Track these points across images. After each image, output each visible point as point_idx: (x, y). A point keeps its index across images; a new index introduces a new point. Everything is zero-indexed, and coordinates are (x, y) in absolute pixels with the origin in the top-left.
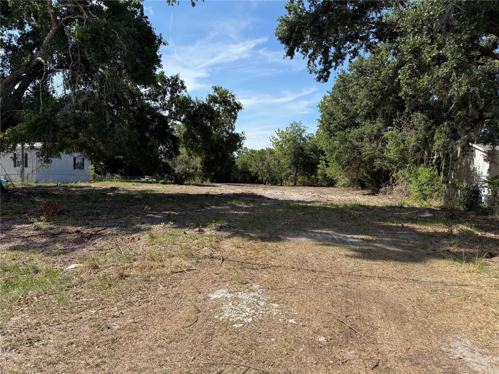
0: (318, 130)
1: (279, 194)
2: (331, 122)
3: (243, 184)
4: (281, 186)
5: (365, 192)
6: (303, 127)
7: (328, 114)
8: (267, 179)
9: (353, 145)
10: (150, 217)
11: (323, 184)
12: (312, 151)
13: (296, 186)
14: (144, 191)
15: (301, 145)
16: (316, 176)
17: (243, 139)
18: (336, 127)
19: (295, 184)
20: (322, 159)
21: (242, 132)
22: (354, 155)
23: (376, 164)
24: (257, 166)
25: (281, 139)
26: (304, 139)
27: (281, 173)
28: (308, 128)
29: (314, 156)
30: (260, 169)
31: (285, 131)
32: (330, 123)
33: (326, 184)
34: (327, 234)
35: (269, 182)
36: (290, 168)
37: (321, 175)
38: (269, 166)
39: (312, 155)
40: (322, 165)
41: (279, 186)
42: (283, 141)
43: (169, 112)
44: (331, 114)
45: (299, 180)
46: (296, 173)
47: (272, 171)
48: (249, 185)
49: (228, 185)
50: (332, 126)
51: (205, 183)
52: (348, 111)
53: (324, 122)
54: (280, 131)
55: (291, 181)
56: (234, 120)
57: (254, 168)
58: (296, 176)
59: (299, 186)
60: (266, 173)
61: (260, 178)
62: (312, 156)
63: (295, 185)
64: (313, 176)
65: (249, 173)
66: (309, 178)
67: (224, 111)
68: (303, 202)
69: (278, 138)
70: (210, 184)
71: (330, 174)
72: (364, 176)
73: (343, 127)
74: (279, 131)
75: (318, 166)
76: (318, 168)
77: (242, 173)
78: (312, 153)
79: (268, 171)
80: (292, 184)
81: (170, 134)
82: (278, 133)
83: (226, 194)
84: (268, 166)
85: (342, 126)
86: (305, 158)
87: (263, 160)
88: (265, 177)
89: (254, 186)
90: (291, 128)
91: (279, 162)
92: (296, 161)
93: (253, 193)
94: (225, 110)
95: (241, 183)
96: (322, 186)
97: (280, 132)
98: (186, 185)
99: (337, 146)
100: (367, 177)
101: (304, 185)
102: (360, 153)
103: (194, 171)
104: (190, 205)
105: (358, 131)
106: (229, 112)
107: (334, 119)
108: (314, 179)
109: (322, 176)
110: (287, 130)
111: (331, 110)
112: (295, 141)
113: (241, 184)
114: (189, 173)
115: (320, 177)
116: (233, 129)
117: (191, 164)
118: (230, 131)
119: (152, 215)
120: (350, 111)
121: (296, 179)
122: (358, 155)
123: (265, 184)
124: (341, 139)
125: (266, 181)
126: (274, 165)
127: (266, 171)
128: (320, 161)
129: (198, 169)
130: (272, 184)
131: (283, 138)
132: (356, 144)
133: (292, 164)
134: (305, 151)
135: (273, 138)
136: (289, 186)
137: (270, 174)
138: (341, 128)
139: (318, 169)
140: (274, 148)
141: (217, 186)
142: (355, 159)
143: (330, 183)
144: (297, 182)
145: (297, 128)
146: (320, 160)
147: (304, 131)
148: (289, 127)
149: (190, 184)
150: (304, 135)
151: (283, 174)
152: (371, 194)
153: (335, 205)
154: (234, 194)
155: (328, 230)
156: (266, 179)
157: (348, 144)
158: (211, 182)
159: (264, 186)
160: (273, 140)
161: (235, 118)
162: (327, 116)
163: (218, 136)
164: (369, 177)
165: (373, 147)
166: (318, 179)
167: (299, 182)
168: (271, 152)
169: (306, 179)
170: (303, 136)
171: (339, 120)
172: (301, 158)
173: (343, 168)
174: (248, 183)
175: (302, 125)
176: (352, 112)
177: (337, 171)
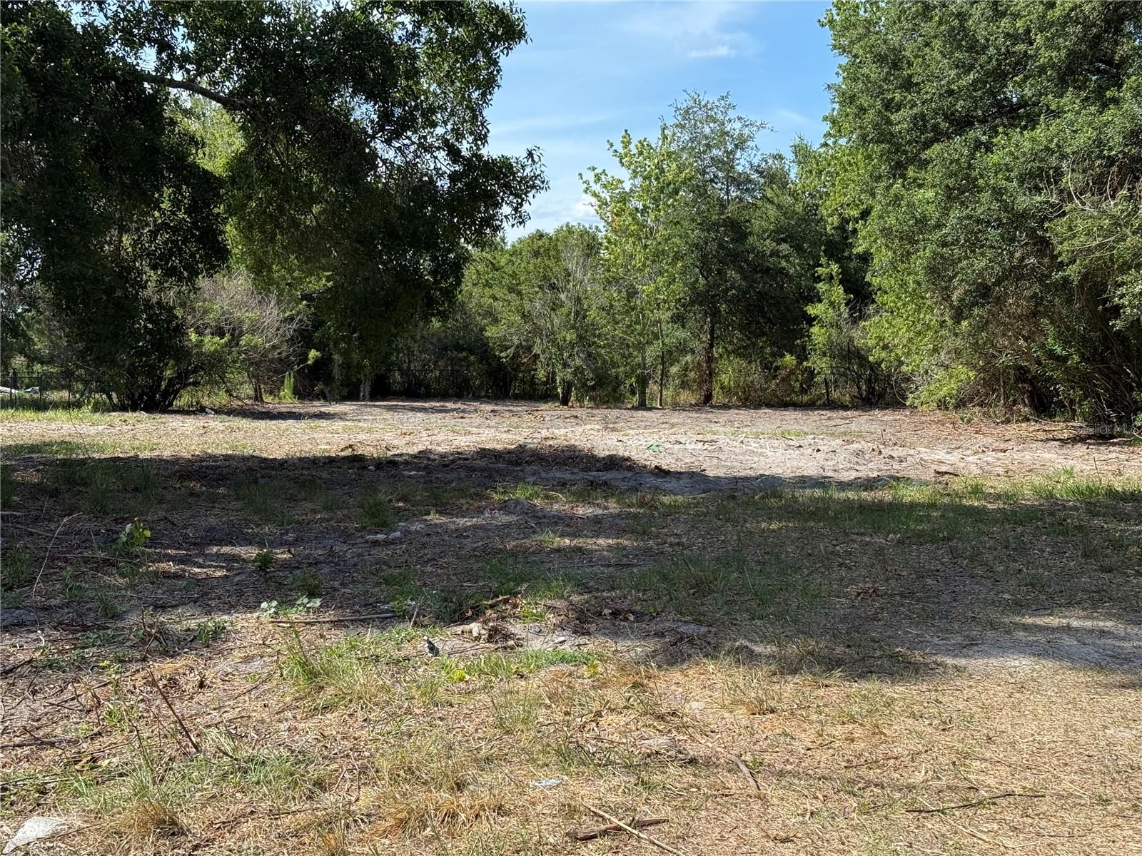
0: (828, 135)
1: (693, 446)
2: (898, 97)
3: (459, 405)
4: (642, 406)
5: (1059, 428)
6: (738, 125)
7: (880, 59)
8: (575, 374)
9: (1006, 208)
10: (167, 575)
11: (835, 395)
12: (784, 240)
13: (712, 407)
14: (33, 448)
15: (730, 208)
16: (802, 355)
17: (533, 187)
18: (920, 122)
19: (708, 398)
20: (831, 277)
21: (530, 154)
22: (1011, 254)
23: (1122, 296)
24: (524, 316)
25: (639, 181)
26: (740, 181)
27: (641, 347)
28: (762, 126)
29: (793, 266)
30: (537, 331)
31: (654, 139)
32: (889, 105)
33: (853, 397)
34: (1103, 633)
35: (585, 389)
36: (679, 319)
37: (824, 354)
38: (581, 314)
39: (786, 257)
40: (832, 304)
41: (633, 408)
42: (647, 190)
43: (159, 52)
44: (892, 61)
45: (724, 378)
46: (711, 346)
47: (599, 336)
48: (489, 407)
49: (389, 408)
50: (901, 121)
51: (270, 402)
52: (975, 48)
53: (864, 101)
54: (635, 142)
55: (684, 385)
56: (484, 95)
57: (511, 325)
58: (710, 360)
59: (726, 407)
60: (572, 345)
61: (541, 374)
62: (784, 264)
63: (707, 401)
64: (789, 359)
65: (482, 350)
66: (770, 369)
67: (439, 47)
68: (821, 483)
69: (624, 174)
70: (299, 407)
71: (885, 347)
72: (1051, 355)
73: (951, 123)
74: (626, 144)
75: (811, 310)
76: (810, 320)
77: (446, 348)
78: (785, 248)
79: (580, 337)
80: (687, 397)
81: (183, 157)
82: (621, 151)
83: (443, 456)
84: (577, 313)
85: (946, 118)
86: (755, 271)
87: (553, 287)
88: (565, 365)
89: (515, 414)
90: (682, 127)
91: (632, 294)
92: (710, 287)
93: (572, 449)
94: (441, 45)
95: (444, 396)
96: (832, 405)
97: (632, 147)
98: (181, 411)
99: (933, 212)
100: (1062, 360)
101: (750, 400)
102: (1043, 246)
103: (226, 345)
104: (314, 511)
105: (1033, 140)
106: (464, 50)
107: (908, 85)
108: (792, 372)
109: (833, 357)
110: (665, 138)
111: (894, 39)
112: (700, 191)
113: (450, 405)
114: (200, 354)
115: (820, 364)
116: (482, 138)
117: (206, 312)
118: (465, 147)
119: (171, 567)
120: (985, 47)
121: (709, 374)
122: (1028, 255)
123: (565, 401)
124: (951, 182)
125: (568, 386)
126: (608, 309)
127: (571, 336)
128: (821, 287)
129: (241, 334)
130: (600, 402)
131: (647, 178)
132: (1024, 201)
133: (692, 302)
134: (751, 239)
135: (598, 179)
136: (676, 406)
137: (589, 355)
138: (944, 125)
139: (811, 326)
140: (601, 225)
141: (341, 416)
142: (1015, 273)
143: (871, 391)
144: (717, 391)
145: (707, 131)
146: (818, 279)
147: (741, 143)
148: (671, 121)
149: (202, 410)
150: (743, 164)
151: (652, 352)
152: (1090, 437)
153: (998, 497)
154: (483, 453)
155: (1086, 618)
156: (569, 377)
157: (985, 205)
158: (302, 393)
159: (565, 411)
160: (597, 188)
161: (488, 84)
162: (873, 71)
163: (408, 170)
164: (1076, 358)
165: (1112, 217)
166: (812, 373)
167: (722, 388)
168: (590, 246)
169: (756, 375)
170: (740, 169)
171: (931, 89)
172: (732, 274)
173: (958, 316)
174: (476, 398)
175: (732, 114)
176: (992, 51)
177: (919, 333)
